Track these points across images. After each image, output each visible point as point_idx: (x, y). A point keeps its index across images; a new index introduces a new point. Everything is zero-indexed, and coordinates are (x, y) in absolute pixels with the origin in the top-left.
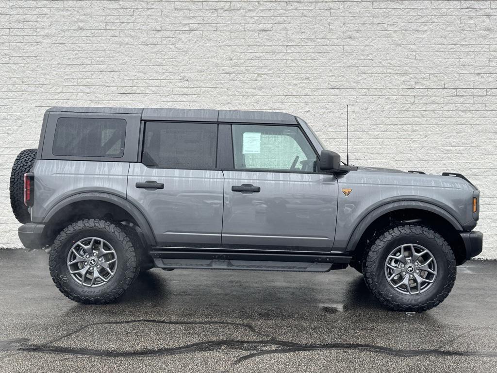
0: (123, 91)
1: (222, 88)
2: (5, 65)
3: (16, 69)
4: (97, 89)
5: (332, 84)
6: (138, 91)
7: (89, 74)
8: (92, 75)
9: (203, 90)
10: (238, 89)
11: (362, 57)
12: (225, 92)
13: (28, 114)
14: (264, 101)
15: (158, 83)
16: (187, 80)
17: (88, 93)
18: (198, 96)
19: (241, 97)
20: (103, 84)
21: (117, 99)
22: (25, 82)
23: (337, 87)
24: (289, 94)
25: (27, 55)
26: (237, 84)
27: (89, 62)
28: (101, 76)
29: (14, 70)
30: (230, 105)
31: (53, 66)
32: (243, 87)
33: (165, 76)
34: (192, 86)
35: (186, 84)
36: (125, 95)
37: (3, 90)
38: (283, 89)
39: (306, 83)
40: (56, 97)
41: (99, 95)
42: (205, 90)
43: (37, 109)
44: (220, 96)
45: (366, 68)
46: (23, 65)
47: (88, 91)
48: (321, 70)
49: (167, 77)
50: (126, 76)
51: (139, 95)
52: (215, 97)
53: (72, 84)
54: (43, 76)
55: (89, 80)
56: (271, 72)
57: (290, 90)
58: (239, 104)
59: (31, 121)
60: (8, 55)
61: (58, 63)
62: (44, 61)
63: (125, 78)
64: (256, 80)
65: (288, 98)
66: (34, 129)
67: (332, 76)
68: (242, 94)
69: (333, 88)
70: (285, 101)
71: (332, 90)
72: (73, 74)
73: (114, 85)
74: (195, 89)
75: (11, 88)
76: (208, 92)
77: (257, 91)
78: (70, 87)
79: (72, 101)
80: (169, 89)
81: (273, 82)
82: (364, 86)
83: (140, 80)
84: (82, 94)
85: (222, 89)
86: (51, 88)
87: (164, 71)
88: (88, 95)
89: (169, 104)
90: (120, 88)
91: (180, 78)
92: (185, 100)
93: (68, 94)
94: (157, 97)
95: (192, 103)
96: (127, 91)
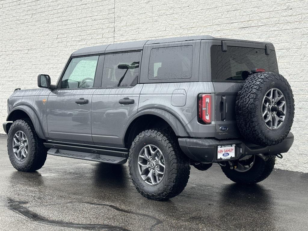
0: (242, 26)
2: (171, 15)
3: (177, 17)
4: (225, 26)
6: (253, 25)
7: (220, 15)
8: (222, 15)
9: (304, 16)
15: (267, 15)
16: (291, 9)
17: (219, 31)
18: (300, 22)
20: (228, 21)
21: (238, 33)
22: (182, 27)
25: (183, 6)
27: (220, 5)
28: (228, 16)
29: (176, 18)
31: (198, 12)
33: (274, 7)
34: (295, 14)
35: (290, 12)
36: (243, 29)
37: (170, 35)
46: (181, 14)
47: (219, 29)
49: (275, 8)
50: (245, 12)
51: (253, 28)
53: (209, 25)
54: (192, 21)
55: (219, 20)
60: (173, 7)
61: (201, 9)
62: (193, 8)
63: (245, 14)
72: (210, 16)
73: (236, 22)
74: (297, 16)
75: (174, 33)
80: (276, 19)
83: (254, 15)
84: (215, 32)
86: (196, 30)
87: (273, 3)
88: (219, 32)
90: (240, 23)
91: (285, 8)
92: (288, 28)
93: (206, 33)
94: (267, 28)
95: (294, 30)
96: (244, 25)
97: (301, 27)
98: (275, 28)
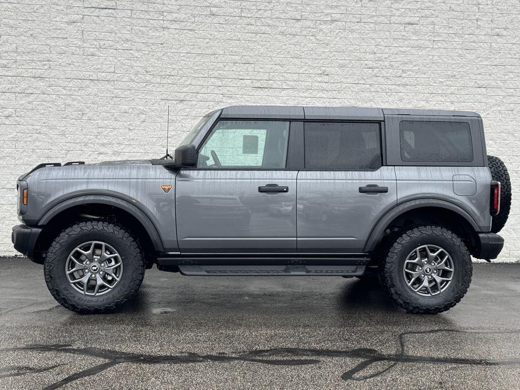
0: (258, 85)
1: (364, 84)
2: (126, 51)
3: (139, 57)
4: (230, 82)
5: (479, 82)
6: (275, 86)
7: (221, 65)
8: (225, 66)
9: (344, 85)
10: (380, 86)
11: (510, 56)
12: (368, 89)
13: (153, 108)
14: (408, 98)
15: (296, 77)
16: (327, 75)
17: (219, 86)
18: (339, 92)
19: (384, 94)
20: (234, 76)
21: (251, 94)
22: (150, 72)
23: (484, 86)
24: (434, 92)
25: (152, 42)
26: (381, 80)
27: (221, 52)
28: (234, 68)
29: (137, 57)
30: (372, 102)
31: (182, 55)
32: (386, 83)
33: (304, 69)
34: (332, 81)
35: (326, 78)
36: (260, 89)
37: (124, 80)
38: (428, 87)
39: (452, 81)
40: (185, 90)
41: (232, 89)
42: (347, 86)
43: (162, 102)
44: (361, 93)
45: (513, 67)
46: (147, 52)
47: (220, 84)
48: (467, 68)
49: (306, 70)
50: (261, 68)
51: (274, 89)
52: (356, 93)
53: (202, 76)
54: (169, 66)
55: (221, 72)
56: (416, 68)
57: (436, 88)
58: (382, 102)
59: (157, 115)
60: (131, 40)
61: (188, 51)
62: (171, 48)
63: (261, 70)
64: (401, 77)
65: (433, 97)
66: (159, 125)
67: (479, 74)
68: (385, 91)
69: (480, 87)
70: (431, 100)
71: (478, 89)
72: (204, 65)
73: (248, 78)
74: (336, 84)
75: (133, 78)
76: (349, 88)
77: (401, 89)
78: (200, 79)
79: (203, 95)
80: (307, 84)
81: (418, 79)
82: (511, 86)
83: (277, 74)
84: (213, 87)
85: (365, 86)
86: (178, 80)
87: (303, 64)
88: (220, 88)
89: (307, 100)
90: (255, 81)
91: (320, 72)
92: (324, 96)
93: (197, 87)
94: (295, 93)
95: (332, 99)
96: (262, 85)
97: (340, 98)
98: (307, 95)
